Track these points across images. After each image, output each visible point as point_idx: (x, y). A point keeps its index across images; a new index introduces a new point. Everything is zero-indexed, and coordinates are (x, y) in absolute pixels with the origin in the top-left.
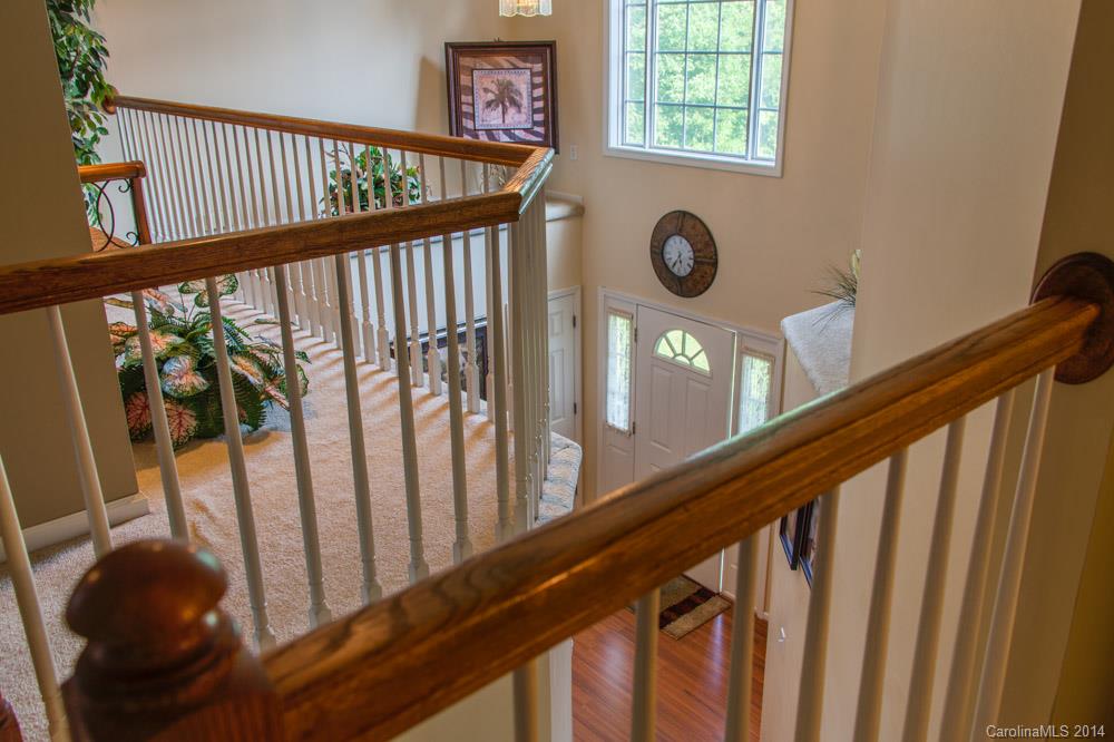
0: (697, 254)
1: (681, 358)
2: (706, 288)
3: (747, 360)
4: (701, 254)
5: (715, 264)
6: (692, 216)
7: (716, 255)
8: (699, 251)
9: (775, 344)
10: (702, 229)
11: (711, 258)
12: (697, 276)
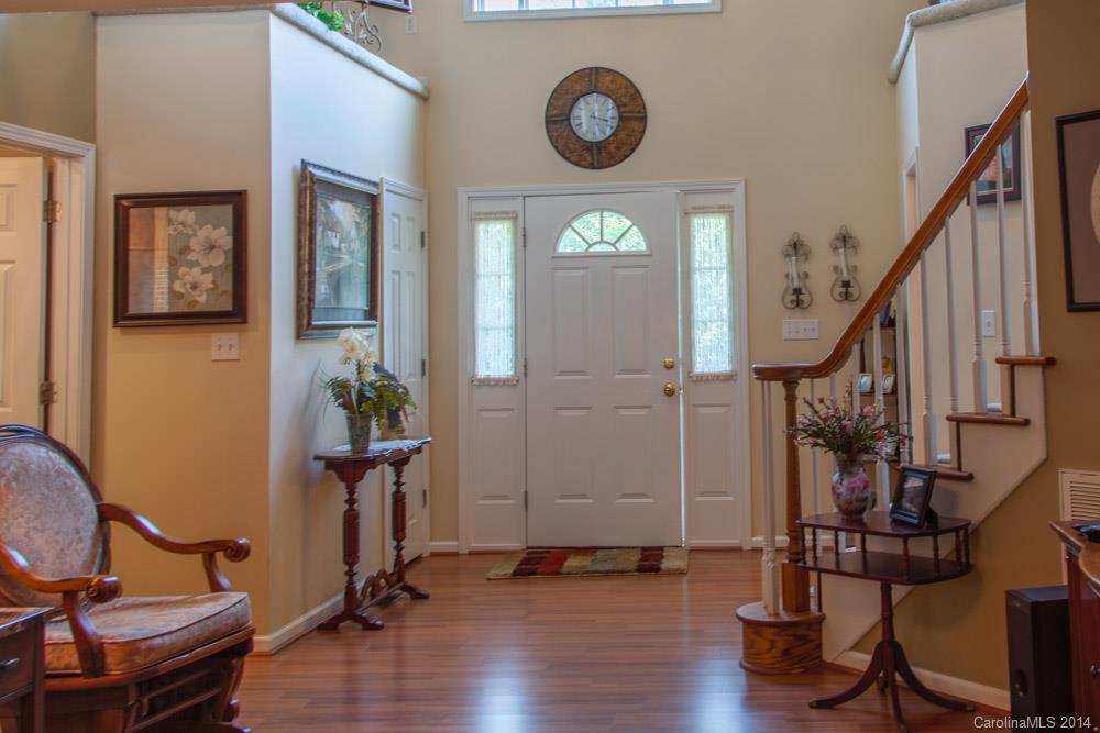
0: (622, 109)
1: (598, 248)
2: (633, 150)
3: (697, 221)
4: (627, 109)
5: (644, 119)
6: (609, 71)
7: (644, 108)
8: (625, 105)
9: (730, 191)
10: (624, 82)
11: (639, 112)
12: (622, 135)
